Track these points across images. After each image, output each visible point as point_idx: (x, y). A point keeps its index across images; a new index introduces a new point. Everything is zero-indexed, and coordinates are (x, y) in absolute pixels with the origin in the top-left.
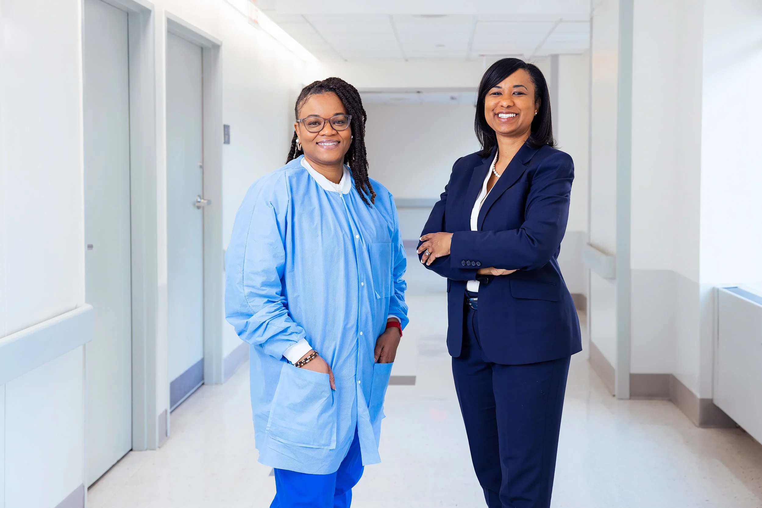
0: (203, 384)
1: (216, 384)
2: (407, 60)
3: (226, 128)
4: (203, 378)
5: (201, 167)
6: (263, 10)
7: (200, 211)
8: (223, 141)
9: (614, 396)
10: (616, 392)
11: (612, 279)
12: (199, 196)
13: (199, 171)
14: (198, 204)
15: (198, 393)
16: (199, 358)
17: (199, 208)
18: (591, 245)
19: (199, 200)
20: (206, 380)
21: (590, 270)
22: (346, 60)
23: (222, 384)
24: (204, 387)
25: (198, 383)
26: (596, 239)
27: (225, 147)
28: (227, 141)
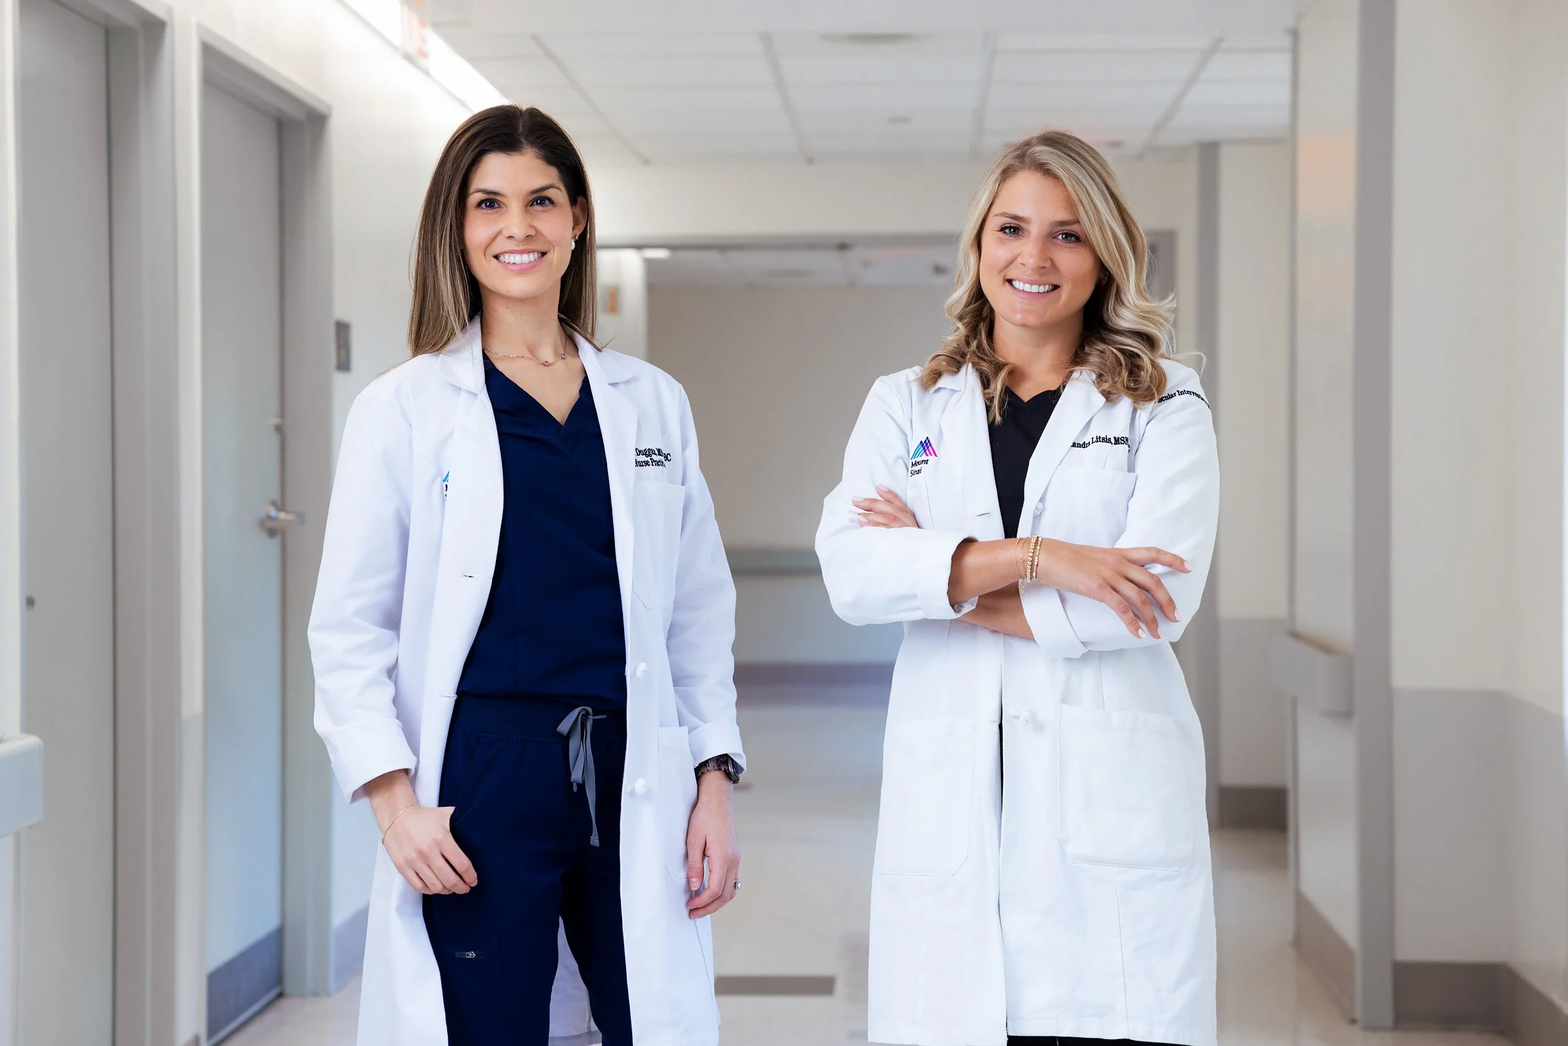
0: (280, 995)
1: (315, 994)
2: (810, 161)
3: (342, 329)
4: (278, 978)
5: (279, 429)
6: (437, 26)
7: (275, 543)
8: (333, 361)
9: (1353, 1021)
10: (1358, 1013)
11: (1345, 714)
12: (274, 504)
13: (274, 440)
14: (270, 524)
15: (270, 1017)
16: (270, 924)
17: (272, 533)
18: (1295, 635)
19: (273, 512)
20: (289, 985)
21: (1295, 702)
22: (647, 162)
23: (328, 994)
24: (285, 1003)
25: (269, 990)
26: (1309, 620)
27: (339, 378)
28: (344, 365)
